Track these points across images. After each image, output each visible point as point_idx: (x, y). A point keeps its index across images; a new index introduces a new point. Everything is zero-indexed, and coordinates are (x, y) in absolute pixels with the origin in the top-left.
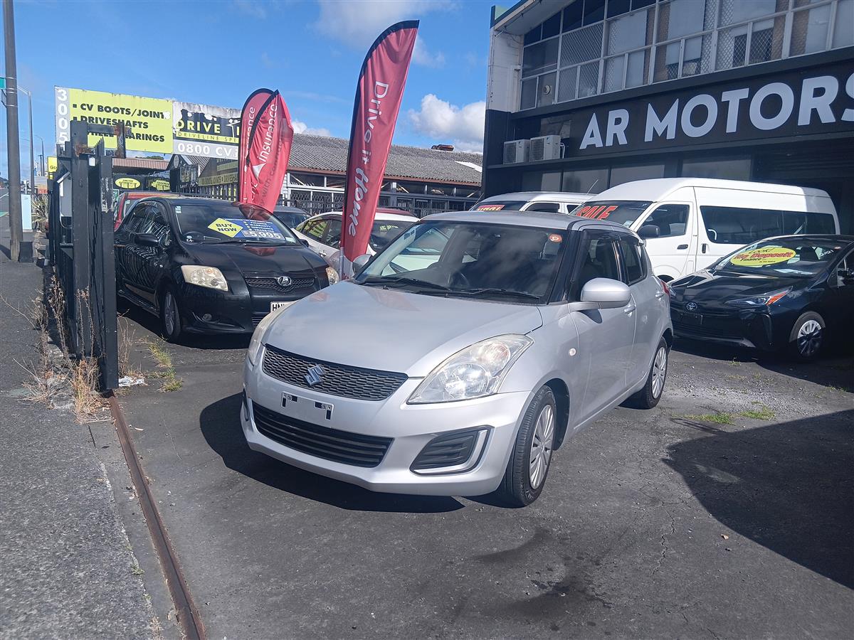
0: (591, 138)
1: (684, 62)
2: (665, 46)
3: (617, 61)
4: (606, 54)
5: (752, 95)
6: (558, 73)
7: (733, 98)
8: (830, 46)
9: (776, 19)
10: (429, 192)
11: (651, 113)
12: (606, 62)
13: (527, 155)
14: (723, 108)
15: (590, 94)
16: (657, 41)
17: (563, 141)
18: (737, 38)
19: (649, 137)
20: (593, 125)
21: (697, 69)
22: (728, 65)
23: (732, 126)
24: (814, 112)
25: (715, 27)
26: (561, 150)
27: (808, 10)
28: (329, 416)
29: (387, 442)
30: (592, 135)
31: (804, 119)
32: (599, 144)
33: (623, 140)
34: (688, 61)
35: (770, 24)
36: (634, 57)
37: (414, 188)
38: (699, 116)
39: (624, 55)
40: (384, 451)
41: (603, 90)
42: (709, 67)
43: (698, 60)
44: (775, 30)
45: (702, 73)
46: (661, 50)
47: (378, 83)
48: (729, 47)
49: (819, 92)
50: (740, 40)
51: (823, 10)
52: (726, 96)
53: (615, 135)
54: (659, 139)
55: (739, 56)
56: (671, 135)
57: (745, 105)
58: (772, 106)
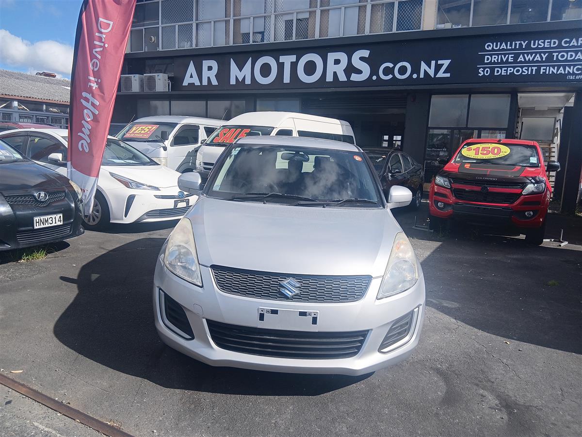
0: (190, 77)
1: (253, 33)
2: (240, 20)
3: (206, 26)
4: (197, 20)
5: (298, 59)
6: (160, 28)
7: (287, 60)
8: (342, 35)
9: (310, 12)
10: (47, 110)
11: (233, 65)
12: (197, 25)
13: (142, 86)
14: (281, 66)
15: (186, 46)
16: (234, 16)
17: (169, 78)
18: (286, 21)
19: (233, 82)
20: (192, 69)
21: (262, 39)
22: (281, 39)
23: (287, 79)
24: (335, 73)
25: (273, 12)
26: (169, 85)
27: (329, 10)
28: (315, 321)
29: (364, 334)
30: (191, 76)
31: (329, 78)
32: (197, 83)
33: (215, 82)
34: (256, 33)
35: (307, 16)
36: (218, 24)
37: (32, 106)
38: (266, 70)
39: (211, 22)
40: (362, 342)
41: (197, 45)
42: (270, 39)
43: (262, 33)
44: (309, 20)
45: (265, 42)
46: (237, 22)
47: (101, 19)
48: (282, 27)
49: (337, 62)
50: (289, 23)
51: (337, 11)
52: (282, 59)
53: (209, 78)
54: (240, 83)
55: (288, 34)
56: (248, 81)
57: (294, 66)
58: (310, 68)
